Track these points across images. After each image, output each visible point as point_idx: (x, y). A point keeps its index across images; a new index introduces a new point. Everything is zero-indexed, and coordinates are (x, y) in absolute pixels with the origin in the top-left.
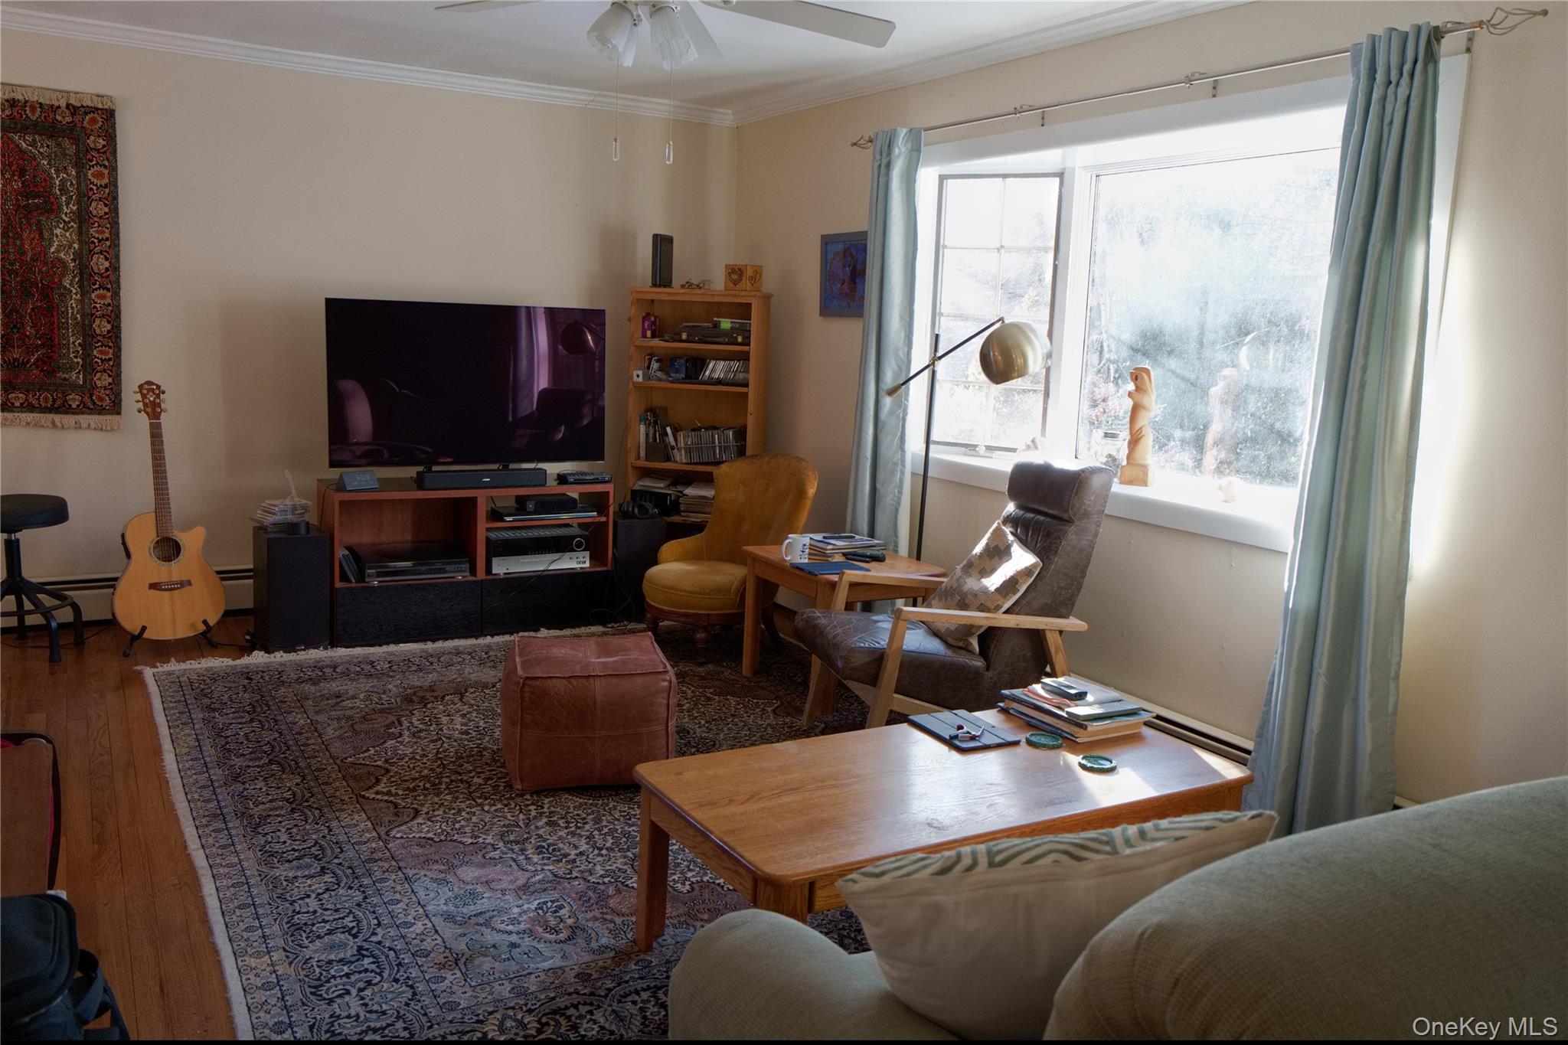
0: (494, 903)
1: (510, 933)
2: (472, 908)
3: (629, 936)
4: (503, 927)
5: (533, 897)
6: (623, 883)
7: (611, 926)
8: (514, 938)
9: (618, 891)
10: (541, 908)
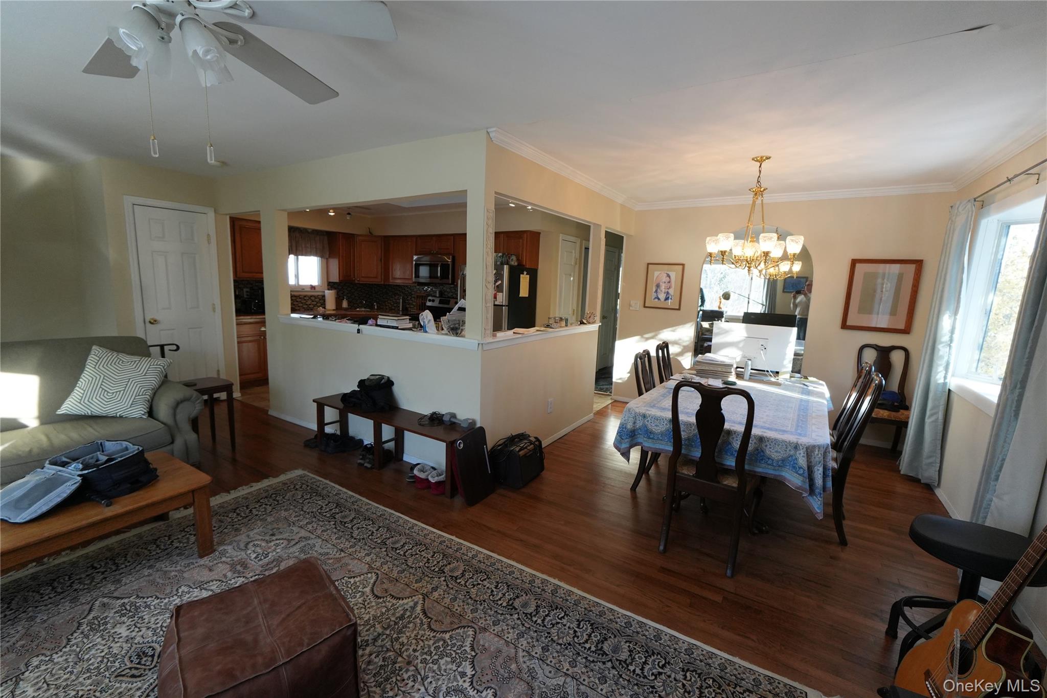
0: (291, 550)
1: (277, 540)
2: (301, 546)
3: (218, 553)
4: (282, 541)
5: (272, 558)
6: (223, 582)
7: (227, 555)
8: (274, 538)
9: (225, 576)
10: (266, 555)
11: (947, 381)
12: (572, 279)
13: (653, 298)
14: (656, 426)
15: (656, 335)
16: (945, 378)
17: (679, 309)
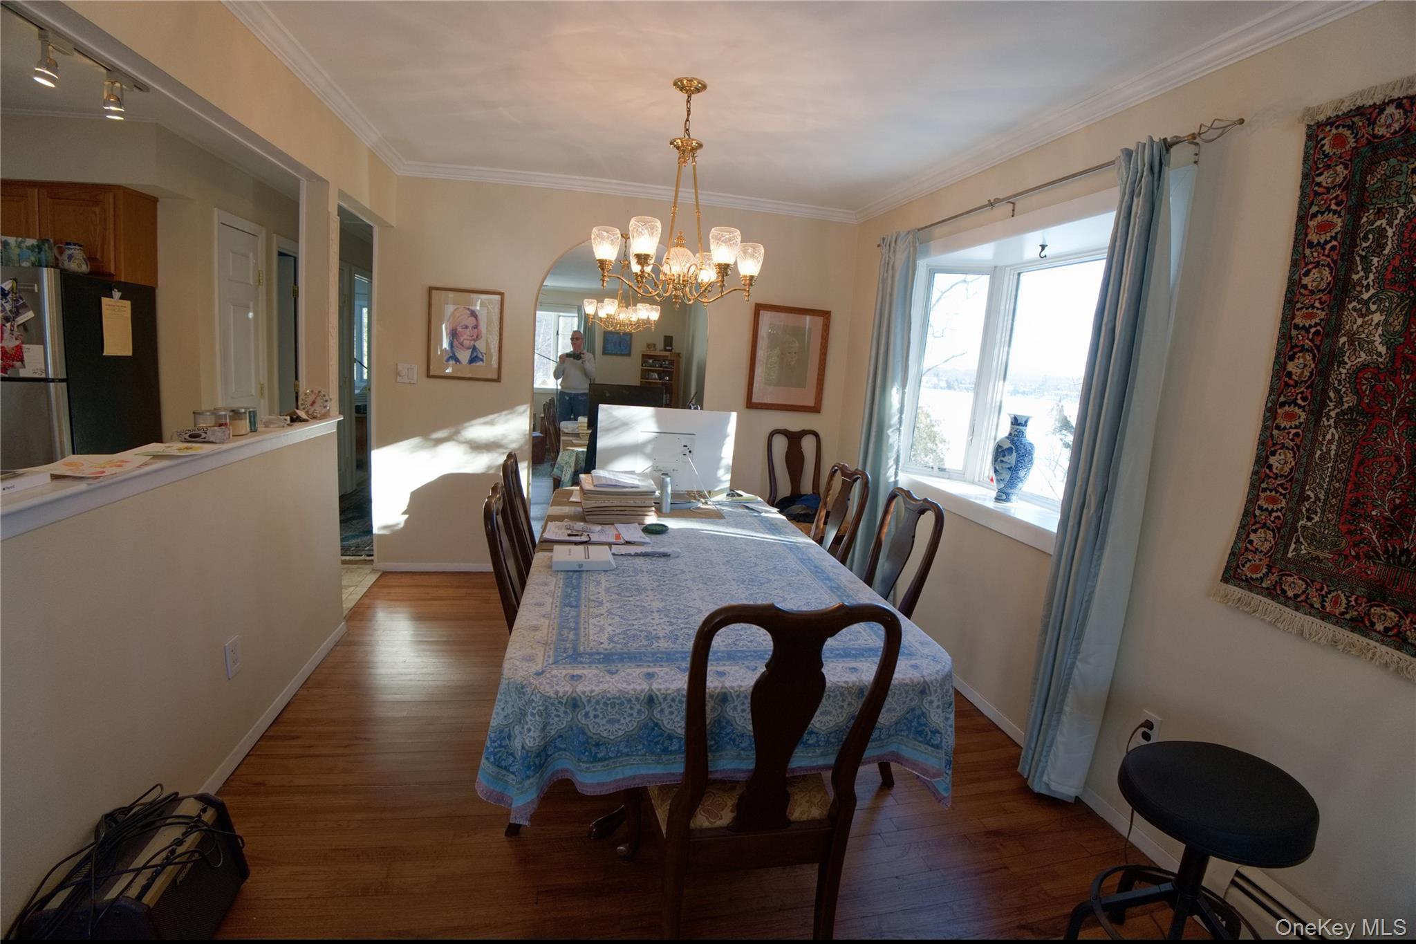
11: (898, 478)
12: (251, 315)
13: (445, 358)
14: (611, 721)
15: (458, 432)
16: (896, 474)
17: (498, 380)
